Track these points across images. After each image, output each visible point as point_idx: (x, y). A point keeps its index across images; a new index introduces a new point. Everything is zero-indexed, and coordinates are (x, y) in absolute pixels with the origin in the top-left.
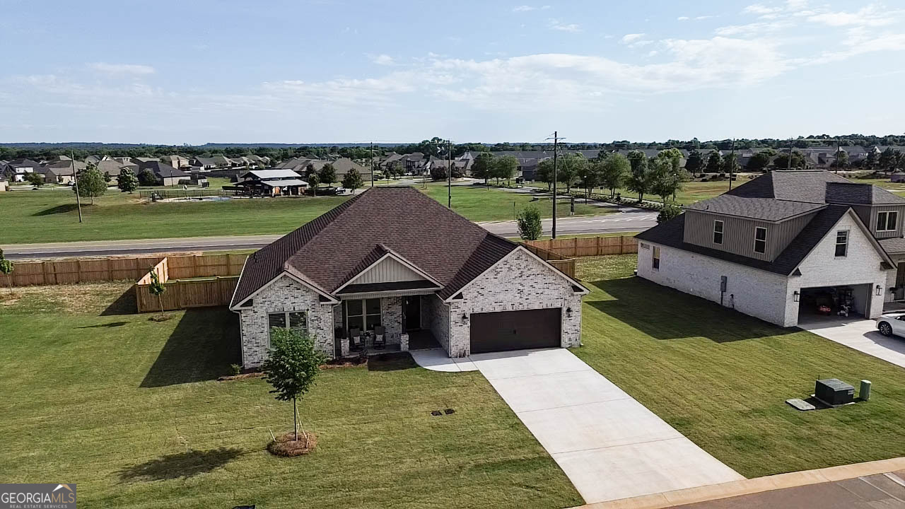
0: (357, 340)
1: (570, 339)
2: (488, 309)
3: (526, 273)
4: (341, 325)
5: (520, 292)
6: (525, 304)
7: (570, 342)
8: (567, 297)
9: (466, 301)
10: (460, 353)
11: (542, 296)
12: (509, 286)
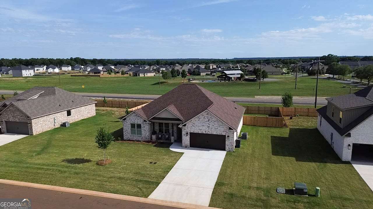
0: (160, 136)
3: (211, 120)
5: (208, 127)
6: (210, 132)
7: (229, 149)
8: (228, 131)
9: (187, 127)
10: (186, 146)
11: (217, 130)
12: (204, 124)
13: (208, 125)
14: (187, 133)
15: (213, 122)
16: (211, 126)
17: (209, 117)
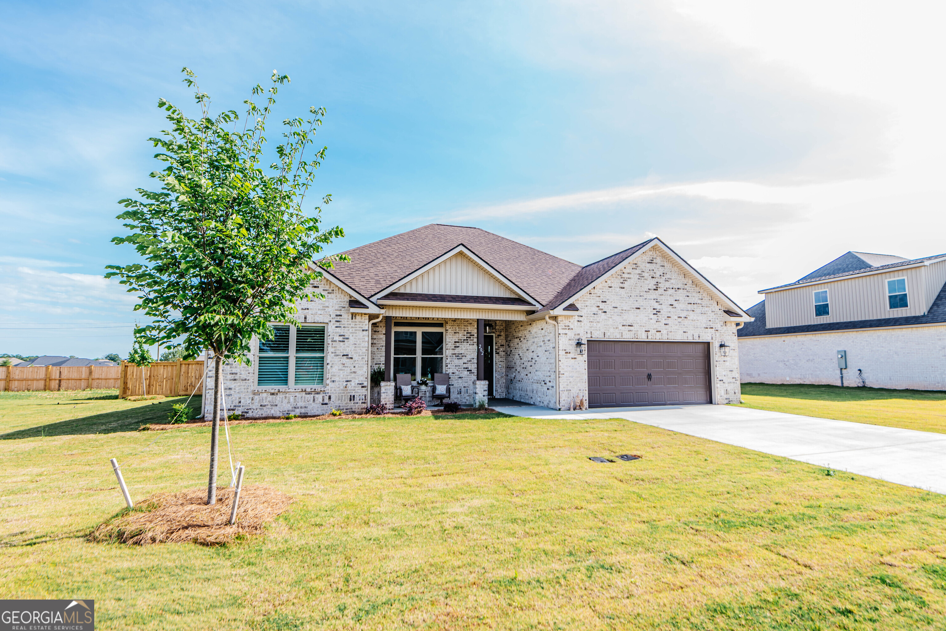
0: (407, 390)
1: (727, 392)
2: (613, 335)
3: (663, 285)
4: (383, 367)
5: (657, 312)
6: (664, 332)
7: (728, 396)
8: (718, 326)
9: (580, 319)
10: (574, 402)
11: (686, 322)
12: (641, 303)
13: (658, 307)
14: (579, 344)
15: (670, 291)
16: (665, 310)
17: (657, 275)
